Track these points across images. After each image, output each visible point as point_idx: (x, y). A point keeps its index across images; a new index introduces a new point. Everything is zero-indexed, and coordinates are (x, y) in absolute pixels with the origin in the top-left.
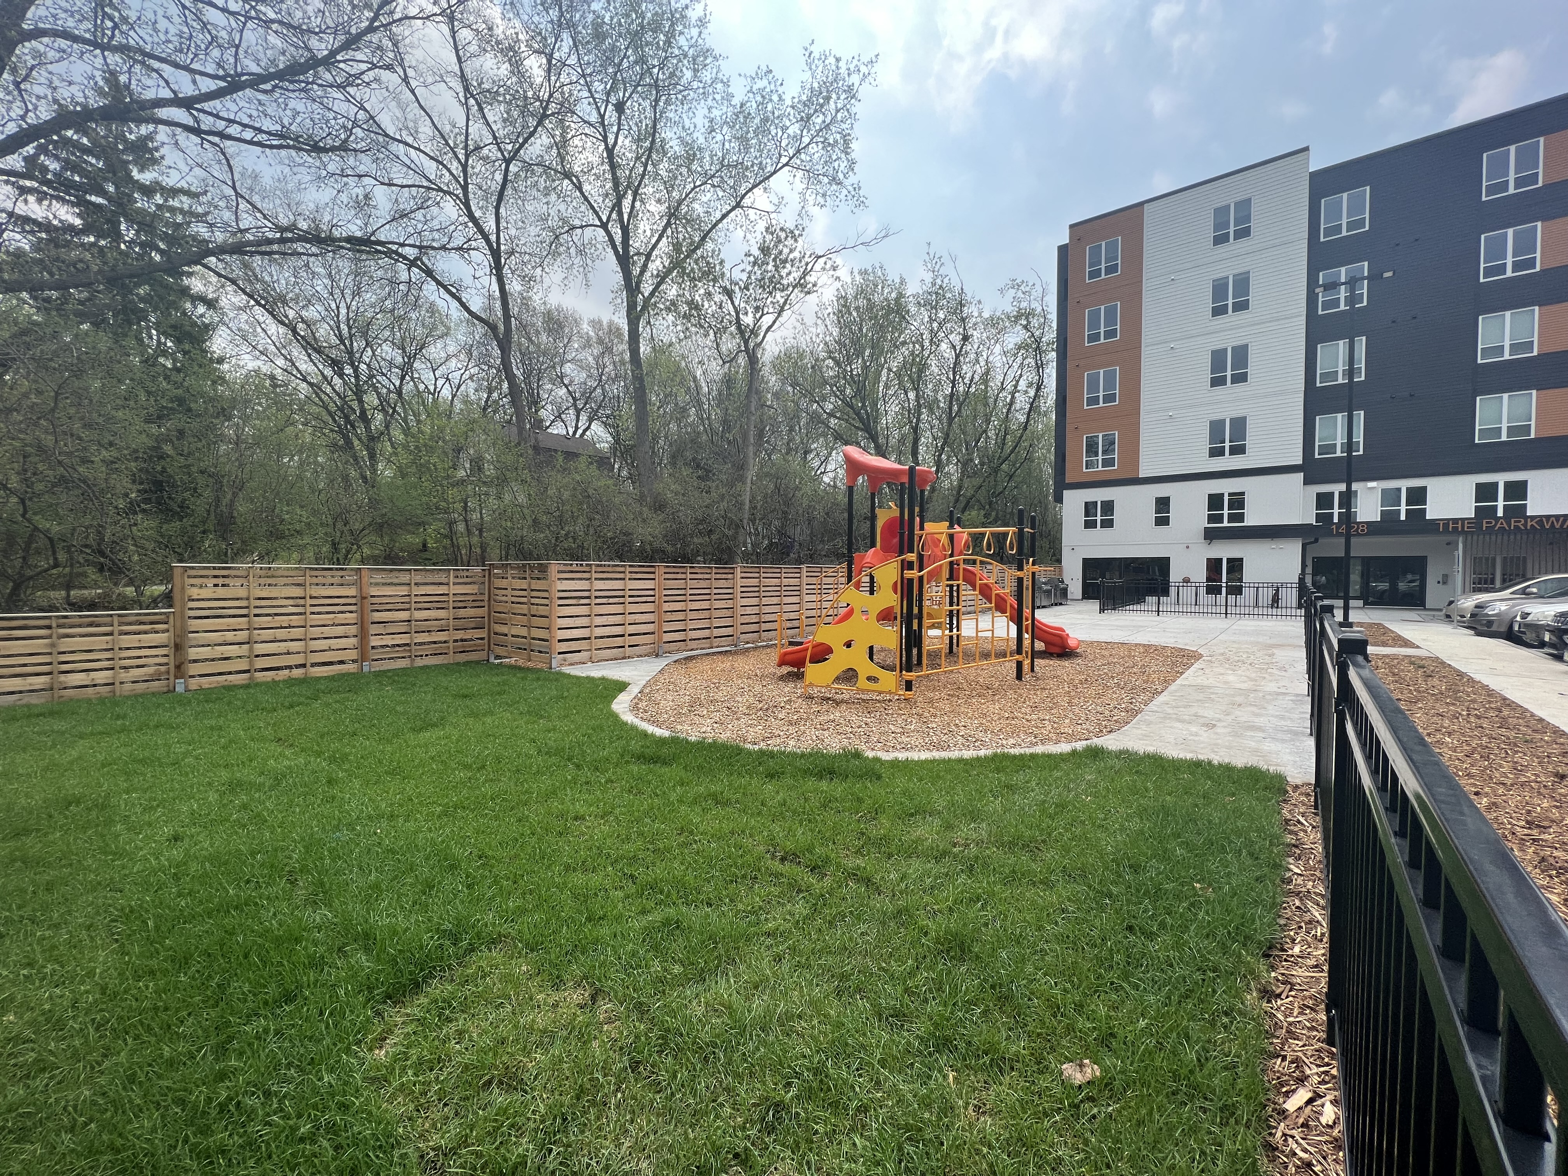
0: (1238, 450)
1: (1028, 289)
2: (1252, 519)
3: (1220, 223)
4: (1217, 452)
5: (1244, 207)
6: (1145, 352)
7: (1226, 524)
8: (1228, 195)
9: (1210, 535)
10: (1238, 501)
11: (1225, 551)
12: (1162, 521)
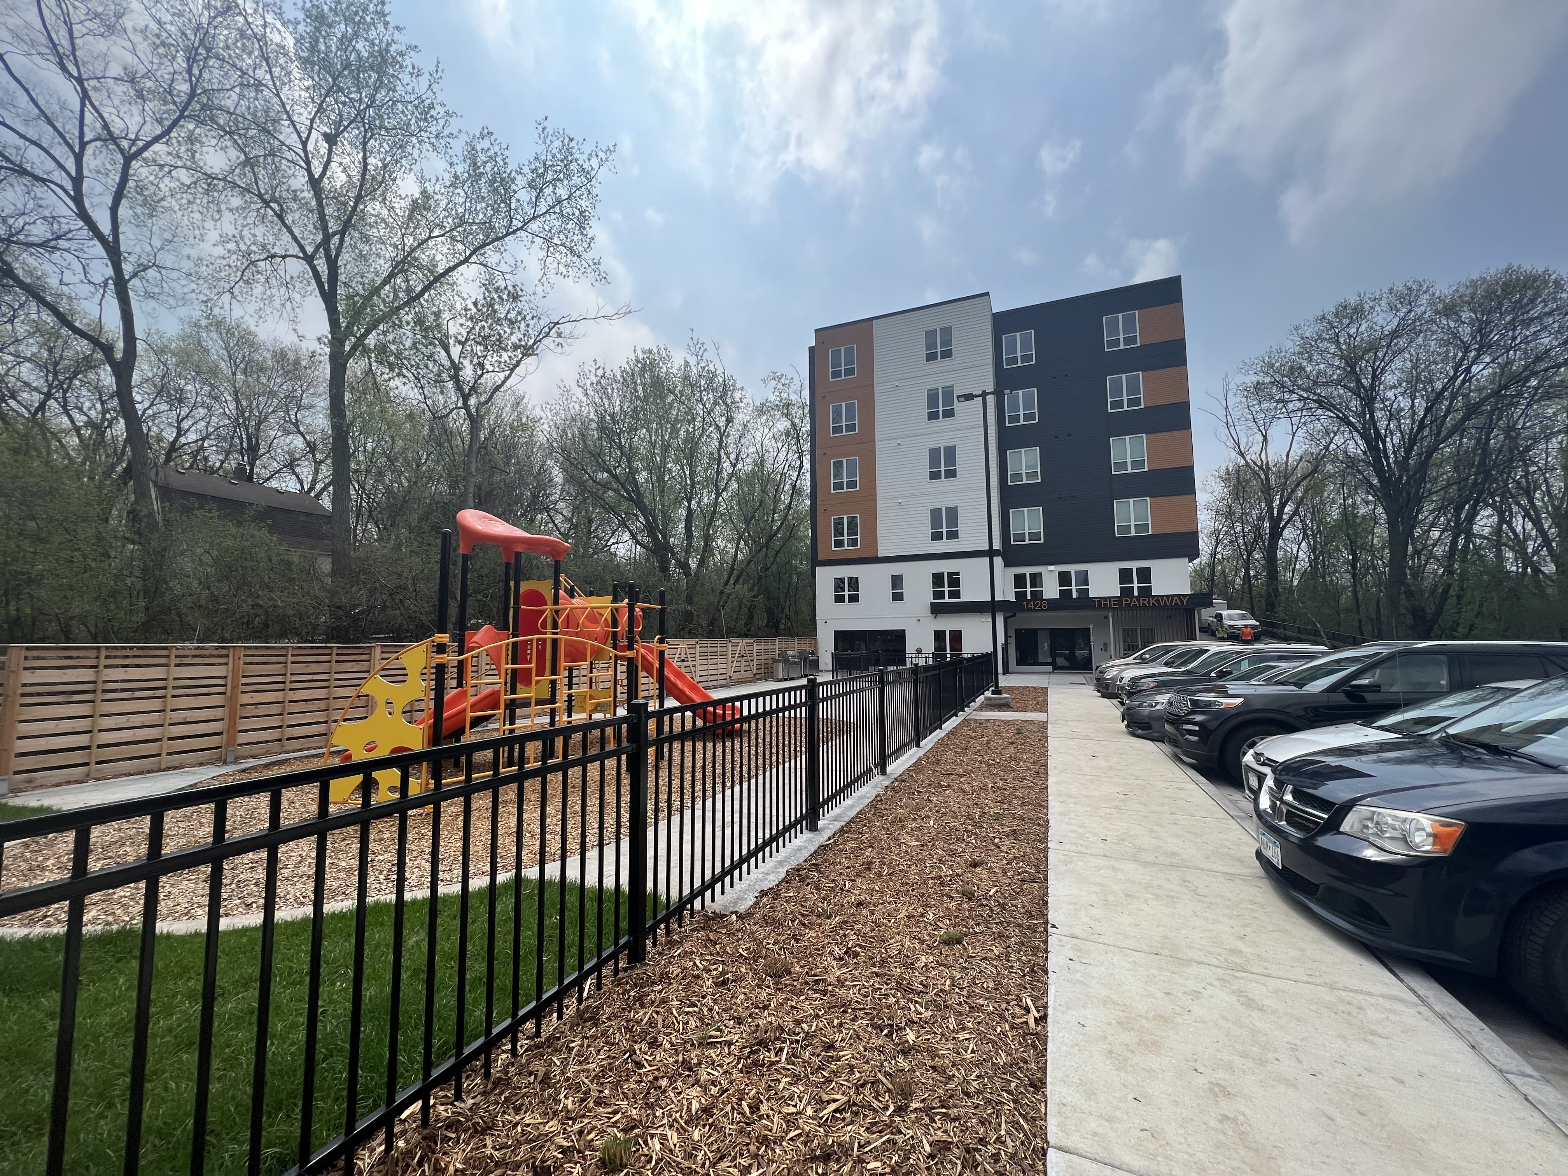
0: (953, 535)
1: (787, 382)
2: (965, 598)
3: (931, 345)
4: (937, 537)
5: (947, 332)
6: (879, 445)
7: (947, 600)
8: (936, 322)
9: (937, 610)
10: (954, 579)
11: (948, 624)
12: (898, 597)
